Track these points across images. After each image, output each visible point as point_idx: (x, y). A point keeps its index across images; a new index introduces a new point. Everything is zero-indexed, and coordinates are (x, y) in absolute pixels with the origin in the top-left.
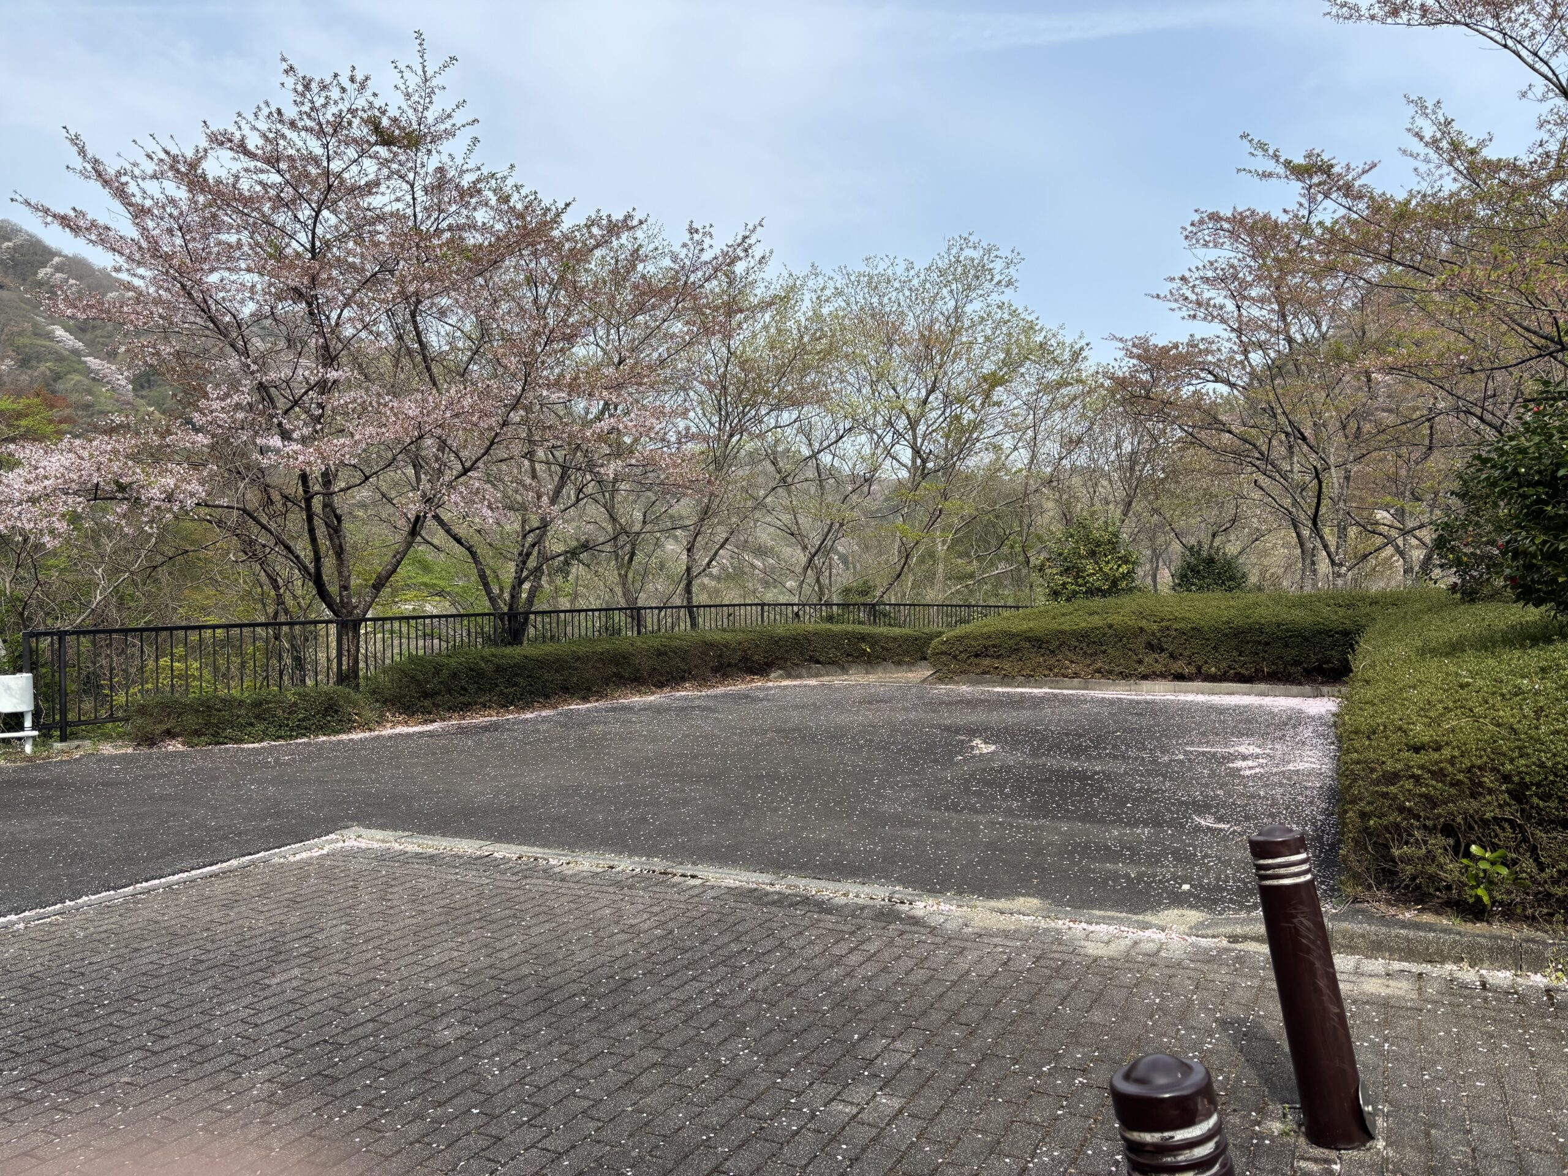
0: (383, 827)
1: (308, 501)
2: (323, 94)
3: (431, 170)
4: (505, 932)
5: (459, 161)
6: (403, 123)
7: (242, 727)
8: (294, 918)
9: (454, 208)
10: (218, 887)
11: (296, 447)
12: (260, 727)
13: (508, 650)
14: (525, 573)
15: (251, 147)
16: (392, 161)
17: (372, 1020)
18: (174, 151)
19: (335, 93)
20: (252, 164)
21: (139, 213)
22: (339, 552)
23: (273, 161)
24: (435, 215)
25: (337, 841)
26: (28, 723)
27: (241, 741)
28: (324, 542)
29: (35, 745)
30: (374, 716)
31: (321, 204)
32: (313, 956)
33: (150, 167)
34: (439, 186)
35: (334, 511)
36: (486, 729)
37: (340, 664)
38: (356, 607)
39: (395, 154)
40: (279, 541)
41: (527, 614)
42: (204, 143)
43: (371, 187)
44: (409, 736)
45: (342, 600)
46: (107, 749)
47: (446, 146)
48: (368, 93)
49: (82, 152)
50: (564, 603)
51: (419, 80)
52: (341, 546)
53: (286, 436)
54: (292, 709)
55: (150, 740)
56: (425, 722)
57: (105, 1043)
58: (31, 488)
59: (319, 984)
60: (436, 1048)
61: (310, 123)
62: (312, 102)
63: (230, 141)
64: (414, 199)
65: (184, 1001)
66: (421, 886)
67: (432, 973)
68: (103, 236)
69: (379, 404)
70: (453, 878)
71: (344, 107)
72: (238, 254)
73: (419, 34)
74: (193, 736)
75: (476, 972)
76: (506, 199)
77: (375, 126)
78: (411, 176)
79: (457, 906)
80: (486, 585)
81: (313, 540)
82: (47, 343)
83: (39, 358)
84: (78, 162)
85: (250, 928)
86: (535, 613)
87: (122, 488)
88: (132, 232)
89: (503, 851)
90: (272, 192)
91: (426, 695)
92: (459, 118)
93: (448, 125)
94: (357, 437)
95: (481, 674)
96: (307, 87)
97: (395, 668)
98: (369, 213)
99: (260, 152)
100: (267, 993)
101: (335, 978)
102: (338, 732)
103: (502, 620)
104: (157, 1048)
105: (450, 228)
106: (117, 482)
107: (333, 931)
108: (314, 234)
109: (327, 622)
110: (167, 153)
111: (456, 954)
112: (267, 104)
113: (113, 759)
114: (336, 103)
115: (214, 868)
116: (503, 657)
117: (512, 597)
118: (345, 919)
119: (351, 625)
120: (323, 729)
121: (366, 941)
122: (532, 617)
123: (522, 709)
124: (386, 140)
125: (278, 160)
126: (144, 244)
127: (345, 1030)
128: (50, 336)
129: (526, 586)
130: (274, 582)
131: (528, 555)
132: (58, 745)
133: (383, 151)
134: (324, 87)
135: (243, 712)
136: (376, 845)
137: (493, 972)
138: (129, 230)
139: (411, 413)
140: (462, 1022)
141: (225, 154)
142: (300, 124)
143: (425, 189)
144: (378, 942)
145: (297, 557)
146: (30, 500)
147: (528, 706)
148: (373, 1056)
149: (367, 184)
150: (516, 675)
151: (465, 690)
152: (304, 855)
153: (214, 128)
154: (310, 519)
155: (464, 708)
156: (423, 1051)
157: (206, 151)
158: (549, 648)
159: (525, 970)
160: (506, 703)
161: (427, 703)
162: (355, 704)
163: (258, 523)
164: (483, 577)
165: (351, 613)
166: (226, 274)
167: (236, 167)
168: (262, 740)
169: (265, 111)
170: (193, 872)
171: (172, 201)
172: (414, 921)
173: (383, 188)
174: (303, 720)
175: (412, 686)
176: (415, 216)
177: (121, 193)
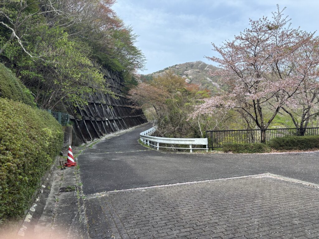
0: (275, 174)
1: (255, 105)
2: (257, 23)
3: (280, 33)
4: (308, 202)
5: (287, 29)
6: (274, 24)
7: (243, 150)
8: (258, 190)
9: (286, 39)
10: (242, 181)
11: (253, 95)
12: (246, 150)
13: (301, 137)
14: (304, 119)
15: (243, 38)
16: (272, 33)
17: (278, 215)
18: (229, 42)
19: (260, 22)
20: (243, 41)
21: (223, 55)
22: (261, 116)
23: (247, 39)
24: (281, 42)
25: (265, 175)
26: (207, 147)
27: (243, 153)
28: (258, 114)
29: (208, 151)
30: (269, 150)
31: (257, 46)
32: (263, 198)
33: (225, 46)
34: (282, 36)
35: (260, 107)
36: (296, 154)
37: (261, 138)
38: (265, 127)
39: (272, 31)
40: (248, 114)
41: (305, 128)
42: (234, 39)
43: (267, 40)
44: (277, 155)
45: (262, 126)
46: (219, 152)
47: (283, 27)
48: (267, 21)
49: (214, 46)
50: (314, 126)
51: (277, 14)
52: (261, 114)
53: (250, 93)
54: (252, 147)
55: (226, 151)
56: (281, 152)
57: (226, 206)
58: (207, 106)
59: (265, 204)
60: (294, 224)
61: (254, 30)
62: (255, 26)
63: (239, 38)
64: (276, 40)
65: (239, 202)
66: (285, 188)
67: (291, 208)
68: (217, 60)
69: (270, 84)
70: (293, 187)
71: (261, 25)
72: (241, 59)
73: (278, 5)
74: (234, 151)
75: (302, 210)
76: (298, 35)
77: (268, 27)
78: (276, 35)
79: (295, 194)
80: (294, 122)
81: (256, 113)
82: (206, 81)
83: (205, 84)
84: (214, 48)
85: (250, 190)
86: (307, 128)
87: (221, 105)
88: (222, 59)
89: (304, 183)
90: (247, 46)
91: (281, 146)
92: (287, 20)
93: (284, 22)
94: (265, 92)
95: (294, 142)
96: (254, 23)
97: (273, 140)
98: (266, 45)
99: (245, 38)
100: (255, 204)
101: (268, 204)
102: (262, 153)
103: (299, 130)
104: (235, 209)
105: (285, 44)
106: (220, 104)
107: (266, 194)
108: (255, 51)
109: (259, 130)
110: (228, 43)
111: (296, 204)
112: (246, 28)
113: (220, 154)
114: (260, 24)
115: (241, 177)
116: (300, 138)
117: (301, 124)
118: (269, 192)
119: (264, 130)
120: (258, 152)
121: (274, 198)
122: (306, 129)
123: (305, 151)
124: (270, 29)
125: (248, 39)
126: (225, 60)
127: (272, 215)
128: (207, 80)
129: (305, 122)
130: (247, 122)
131: (305, 115)
132: (212, 151)
133: (269, 31)
134: (258, 22)
135: (243, 147)
136: (273, 177)
137: (305, 210)
138: (222, 58)
139: (277, 85)
140: (299, 220)
141: (238, 40)
142: (253, 31)
143: (279, 37)
144: (277, 198)
145: (252, 117)
146: (207, 108)
147: (307, 150)
148: (279, 222)
149: (266, 39)
150: (303, 143)
151: (290, 145)
152: (258, 177)
153: (236, 36)
154: (255, 109)
155: (290, 149)
156: (291, 224)
157: (235, 41)
158: (311, 137)
159: (314, 212)
160: (300, 149)
161: (281, 148)
162: (265, 147)
163: (245, 110)
164: (293, 120)
165: (264, 128)
166: (239, 63)
167: (240, 42)
168: (247, 153)
169: (246, 30)
170: (237, 177)
171: (229, 52)
172: (285, 195)
173: (269, 39)
174: (255, 150)
175: (278, 144)
176: (277, 43)
177: (221, 52)
